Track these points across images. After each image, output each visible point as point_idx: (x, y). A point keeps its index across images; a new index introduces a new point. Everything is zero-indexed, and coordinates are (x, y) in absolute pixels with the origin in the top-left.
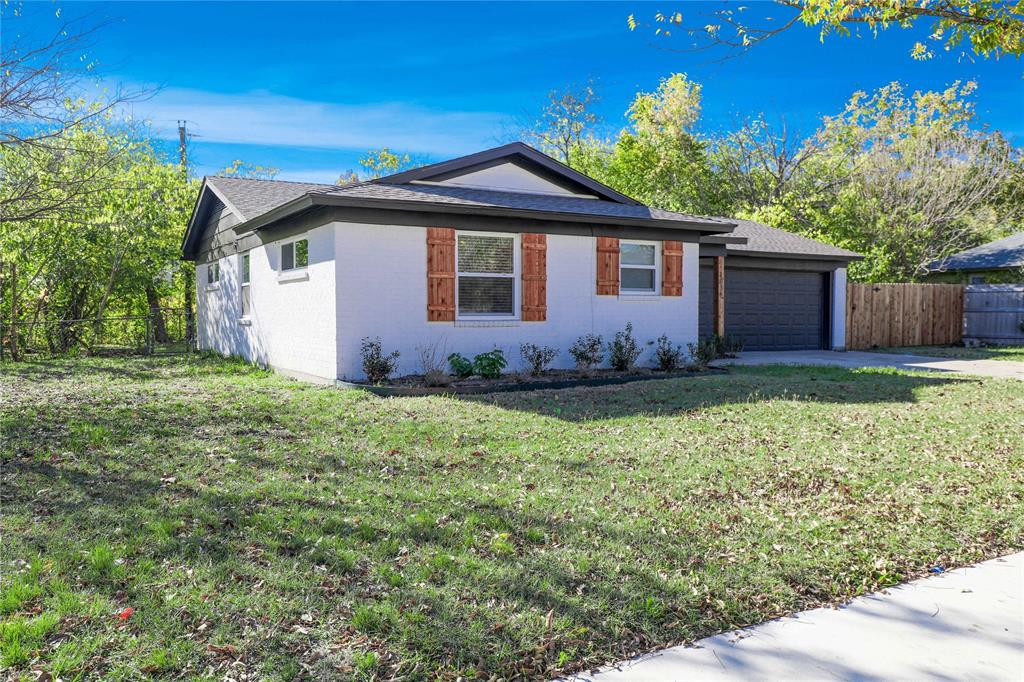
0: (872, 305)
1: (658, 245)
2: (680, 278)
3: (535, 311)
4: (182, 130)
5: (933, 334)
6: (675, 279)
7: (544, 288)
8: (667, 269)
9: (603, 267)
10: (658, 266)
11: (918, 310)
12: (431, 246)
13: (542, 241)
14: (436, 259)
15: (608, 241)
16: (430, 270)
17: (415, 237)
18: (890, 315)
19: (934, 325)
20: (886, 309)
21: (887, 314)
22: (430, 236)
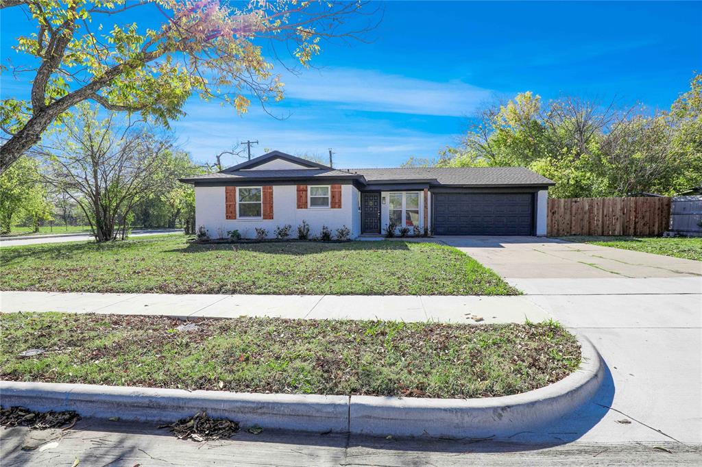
0: (571, 211)
1: (329, 186)
2: (340, 200)
3: (269, 215)
4: (330, 152)
5: (635, 228)
6: (337, 201)
7: (272, 207)
8: (333, 197)
9: (299, 198)
10: (329, 196)
11: (619, 213)
12: (227, 193)
13: (271, 188)
14: (230, 198)
15: (302, 187)
16: (227, 201)
17: (221, 191)
18: (589, 217)
19: (635, 223)
20: (585, 213)
21: (587, 216)
22: (226, 190)
